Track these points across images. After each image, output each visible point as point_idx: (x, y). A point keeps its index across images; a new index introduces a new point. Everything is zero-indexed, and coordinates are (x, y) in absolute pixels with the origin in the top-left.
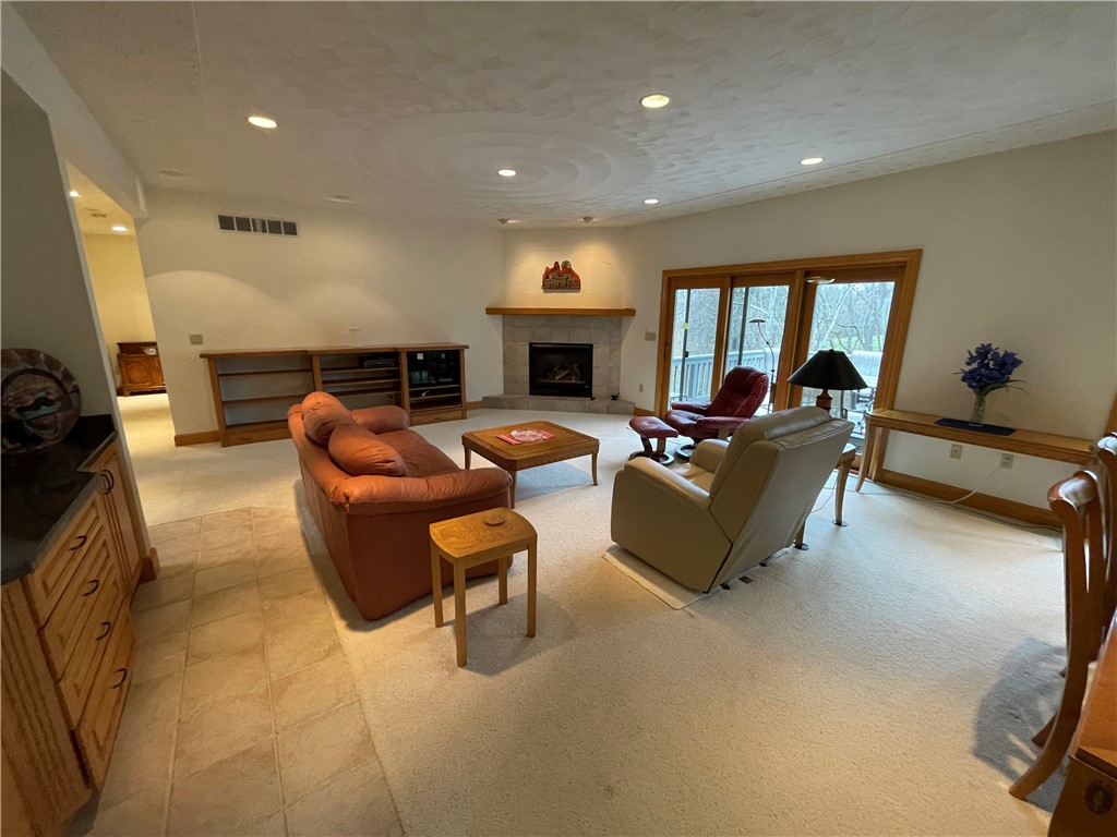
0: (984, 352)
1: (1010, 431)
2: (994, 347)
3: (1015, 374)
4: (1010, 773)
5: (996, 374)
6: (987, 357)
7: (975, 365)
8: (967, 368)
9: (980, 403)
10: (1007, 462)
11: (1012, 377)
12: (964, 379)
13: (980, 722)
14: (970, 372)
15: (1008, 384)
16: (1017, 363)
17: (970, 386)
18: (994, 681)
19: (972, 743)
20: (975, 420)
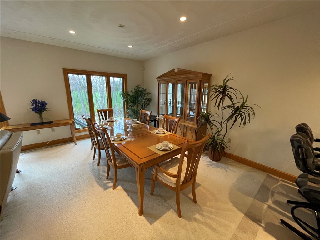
0: (35, 102)
1: (51, 122)
2: (38, 100)
3: (47, 106)
4: (111, 187)
5: (42, 107)
6: (37, 103)
7: (34, 106)
8: (33, 107)
9: (41, 116)
10: (53, 130)
11: (46, 108)
12: (33, 110)
13: (99, 185)
14: (33, 108)
15: (46, 110)
16: (46, 104)
17: (36, 112)
18: (93, 176)
19: (102, 189)
20: (42, 121)
